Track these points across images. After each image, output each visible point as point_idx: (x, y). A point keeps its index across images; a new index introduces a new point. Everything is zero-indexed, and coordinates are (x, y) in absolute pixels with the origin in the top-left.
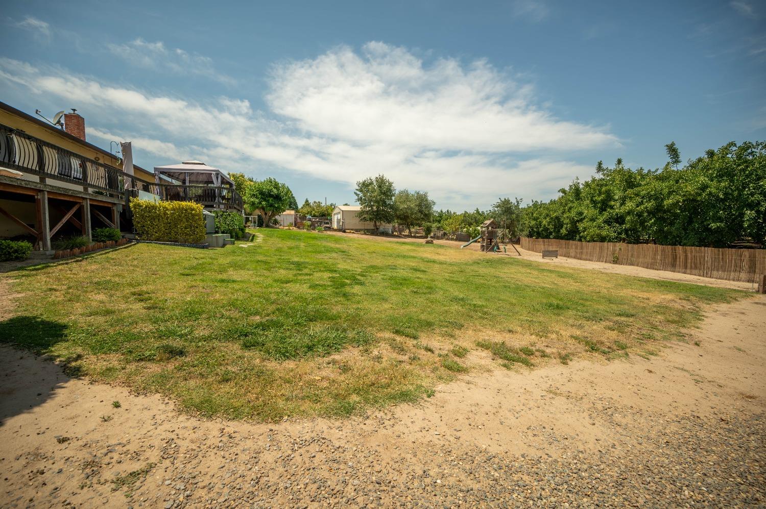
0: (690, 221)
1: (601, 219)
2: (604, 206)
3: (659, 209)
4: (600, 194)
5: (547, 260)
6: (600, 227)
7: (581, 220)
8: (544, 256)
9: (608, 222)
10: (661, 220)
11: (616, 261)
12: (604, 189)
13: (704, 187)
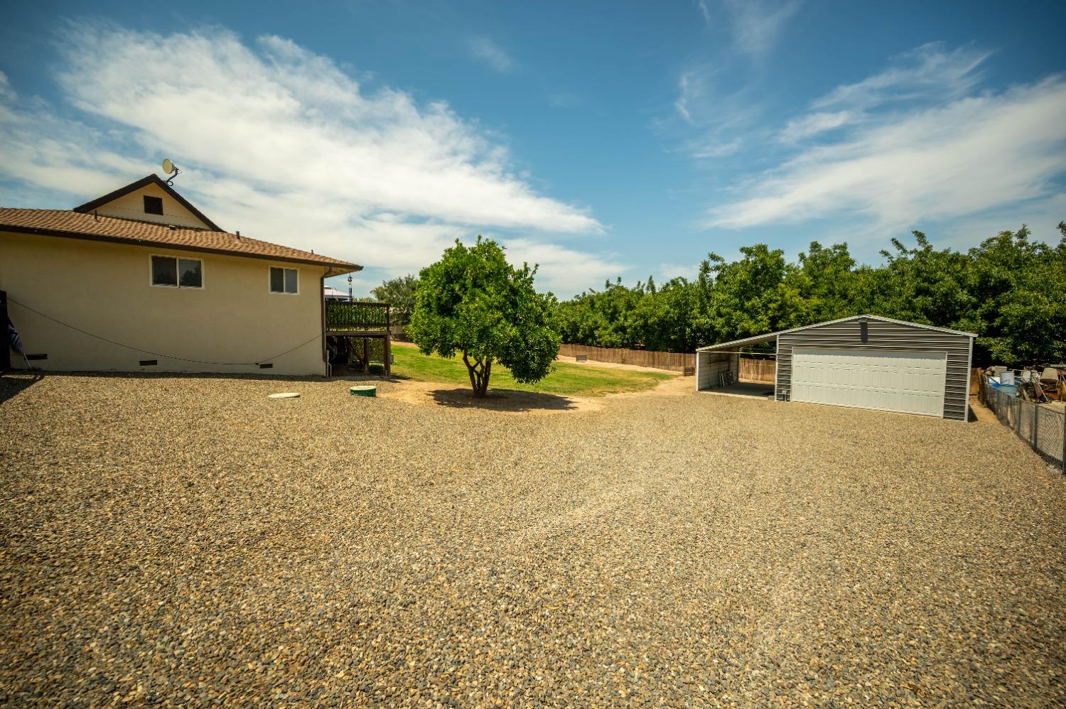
0: (662, 335)
1: (611, 328)
2: (612, 317)
3: (645, 326)
4: (609, 308)
5: (580, 363)
6: (610, 335)
7: (597, 328)
8: (577, 360)
9: (616, 331)
10: (647, 331)
11: (624, 362)
12: (612, 304)
13: (668, 312)
